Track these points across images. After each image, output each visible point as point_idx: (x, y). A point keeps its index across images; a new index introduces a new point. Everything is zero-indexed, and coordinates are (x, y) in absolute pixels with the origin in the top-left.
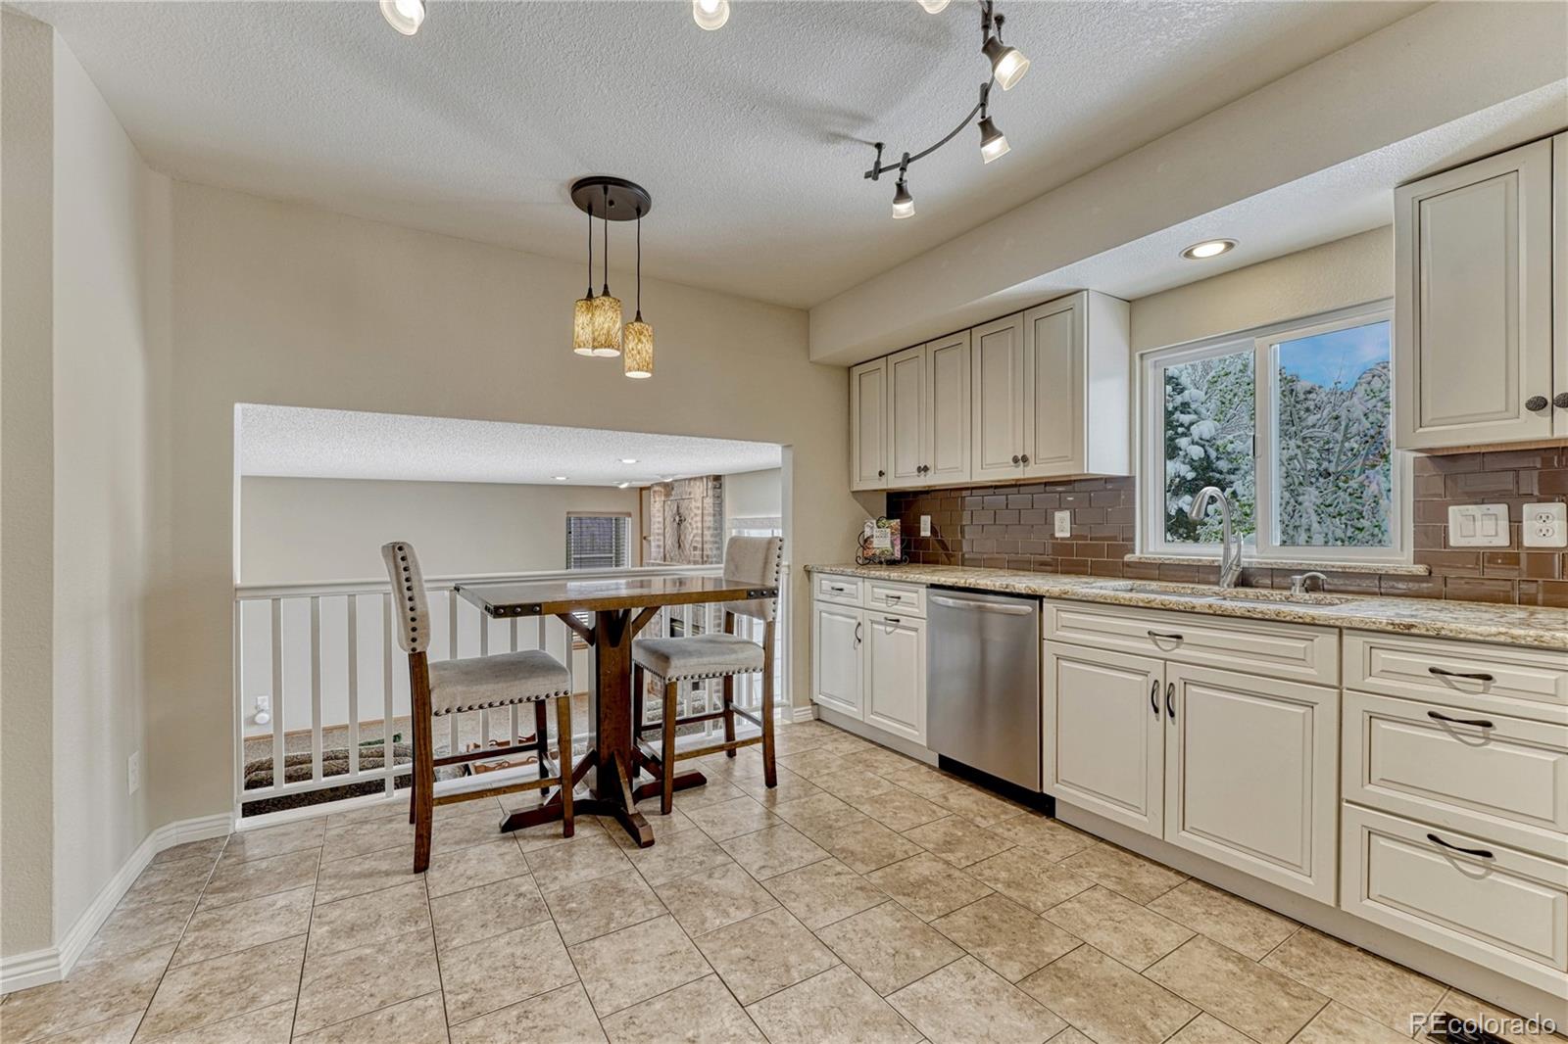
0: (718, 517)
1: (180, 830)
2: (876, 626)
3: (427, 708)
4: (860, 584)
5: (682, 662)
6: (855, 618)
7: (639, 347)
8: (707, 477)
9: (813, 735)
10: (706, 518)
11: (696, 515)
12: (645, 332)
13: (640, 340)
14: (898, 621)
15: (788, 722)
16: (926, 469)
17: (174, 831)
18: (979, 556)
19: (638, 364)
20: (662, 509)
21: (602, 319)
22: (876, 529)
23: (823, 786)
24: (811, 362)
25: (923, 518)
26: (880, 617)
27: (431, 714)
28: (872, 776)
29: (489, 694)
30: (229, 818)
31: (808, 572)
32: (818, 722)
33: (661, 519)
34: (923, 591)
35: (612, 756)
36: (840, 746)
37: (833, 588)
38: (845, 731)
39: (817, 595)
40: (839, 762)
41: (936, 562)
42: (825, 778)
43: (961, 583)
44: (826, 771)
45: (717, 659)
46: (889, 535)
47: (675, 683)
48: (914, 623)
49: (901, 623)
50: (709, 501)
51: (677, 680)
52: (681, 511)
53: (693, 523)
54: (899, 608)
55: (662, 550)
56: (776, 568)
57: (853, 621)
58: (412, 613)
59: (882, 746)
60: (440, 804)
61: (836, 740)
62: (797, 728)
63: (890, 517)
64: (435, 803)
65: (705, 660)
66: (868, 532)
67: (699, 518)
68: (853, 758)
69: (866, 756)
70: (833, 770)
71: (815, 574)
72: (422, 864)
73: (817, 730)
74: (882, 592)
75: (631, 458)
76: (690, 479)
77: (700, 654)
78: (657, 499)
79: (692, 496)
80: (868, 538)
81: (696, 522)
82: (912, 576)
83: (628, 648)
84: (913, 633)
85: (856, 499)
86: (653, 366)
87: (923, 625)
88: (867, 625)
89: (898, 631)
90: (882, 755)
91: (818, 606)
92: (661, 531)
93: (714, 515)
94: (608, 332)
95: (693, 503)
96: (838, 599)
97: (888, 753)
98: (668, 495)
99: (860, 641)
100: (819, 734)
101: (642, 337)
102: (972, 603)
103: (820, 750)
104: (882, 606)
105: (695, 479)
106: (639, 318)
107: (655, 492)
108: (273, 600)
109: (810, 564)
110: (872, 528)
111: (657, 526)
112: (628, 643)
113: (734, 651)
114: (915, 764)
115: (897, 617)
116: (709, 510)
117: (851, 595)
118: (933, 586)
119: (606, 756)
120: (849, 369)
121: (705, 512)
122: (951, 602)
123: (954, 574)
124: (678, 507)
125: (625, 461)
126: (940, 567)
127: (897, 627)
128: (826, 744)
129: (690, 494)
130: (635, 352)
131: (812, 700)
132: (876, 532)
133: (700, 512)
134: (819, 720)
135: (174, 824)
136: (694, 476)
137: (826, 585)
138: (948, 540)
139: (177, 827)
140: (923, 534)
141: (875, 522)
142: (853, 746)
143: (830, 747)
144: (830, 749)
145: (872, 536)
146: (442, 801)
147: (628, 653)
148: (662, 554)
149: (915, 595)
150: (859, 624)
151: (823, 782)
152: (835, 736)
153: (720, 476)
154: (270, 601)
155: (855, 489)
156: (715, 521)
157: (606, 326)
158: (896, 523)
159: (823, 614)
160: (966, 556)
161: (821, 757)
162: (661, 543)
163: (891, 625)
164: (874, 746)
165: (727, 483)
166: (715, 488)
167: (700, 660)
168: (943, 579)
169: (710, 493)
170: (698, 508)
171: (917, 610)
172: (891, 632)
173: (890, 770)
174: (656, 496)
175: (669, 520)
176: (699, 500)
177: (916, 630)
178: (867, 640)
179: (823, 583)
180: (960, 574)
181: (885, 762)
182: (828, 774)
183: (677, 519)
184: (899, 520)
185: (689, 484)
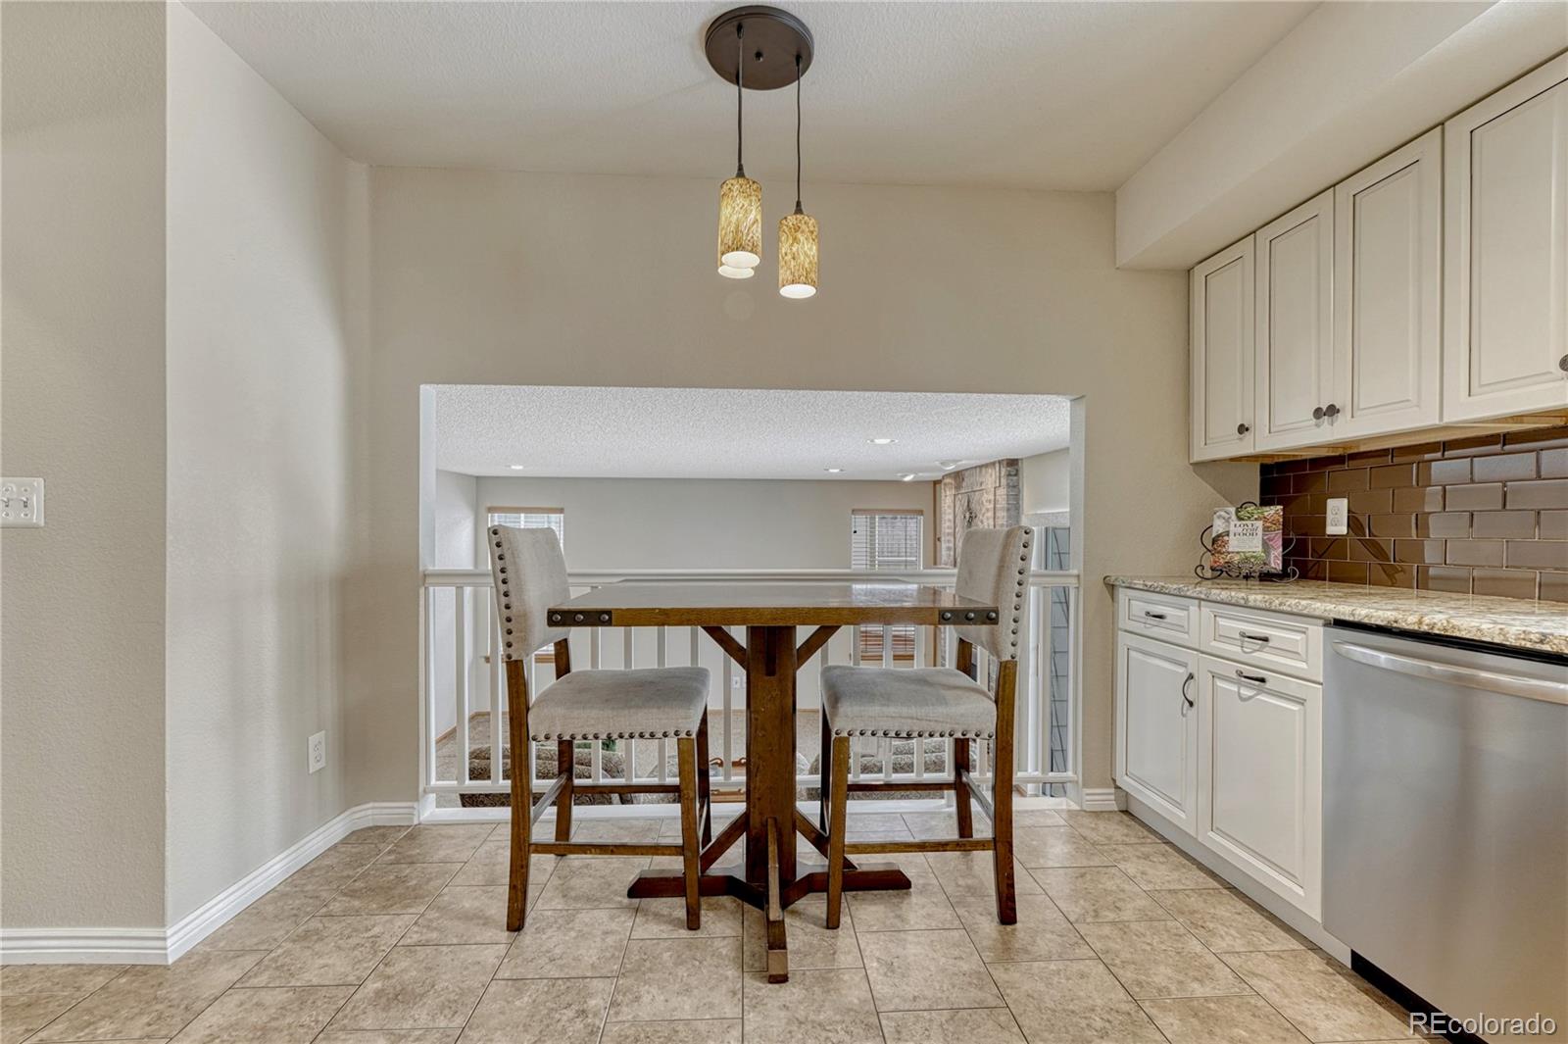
0: (1013, 513)
1: (376, 811)
2: (1219, 683)
3: (524, 730)
4: (1194, 609)
5: (856, 709)
6: (1185, 665)
7: (794, 249)
8: (1000, 462)
9: (1109, 838)
10: (998, 514)
11: (988, 510)
12: (804, 227)
13: (795, 239)
14: (1262, 680)
15: (1076, 807)
16: (1332, 410)
17: (370, 812)
18: (1462, 573)
19: (792, 274)
20: (952, 505)
21: (729, 209)
22: (1234, 520)
23: (1098, 946)
24: (1118, 268)
25: (1331, 503)
26: (1230, 670)
27: (528, 739)
28: (1198, 948)
29: (593, 722)
30: (413, 808)
31: (1111, 588)
32: (1125, 818)
33: (951, 517)
34: (1317, 631)
35: (765, 825)
36: (1150, 871)
37: (1148, 613)
38: (1168, 843)
39: (1123, 622)
40: (1142, 902)
41: (1361, 581)
42: (1106, 930)
43: (1409, 622)
44: (1111, 916)
45: (913, 711)
46: (1260, 532)
47: (847, 740)
48: (1293, 687)
49: (1267, 685)
50: (1002, 492)
51: (850, 735)
52: (973, 506)
53: (985, 520)
54: (1265, 657)
55: (952, 553)
56: (1018, 577)
57: (1181, 670)
58: (508, 611)
59: (1232, 889)
60: (537, 851)
61: (1146, 857)
62: (1086, 821)
63: (1265, 502)
64: (532, 848)
65: (892, 710)
66: (1219, 527)
67: (990, 514)
68: (1169, 900)
69: (1194, 902)
70: (1127, 915)
71: (1121, 589)
72: (516, 922)
73: (1117, 830)
74: (1233, 626)
75: (884, 436)
76: (981, 467)
77: (888, 699)
78: (948, 493)
79: (983, 487)
80: (1219, 536)
81: (988, 519)
82: (1294, 602)
83: (791, 679)
84: (1295, 707)
85: (1201, 476)
86: (821, 275)
87: (1315, 695)
88: (1203, 679)
89: (1263, 697)
90: (1228, 908)
91: (1124, 640)
92: (951, 531)
93: (1008, 510)
94: (737, 227)
95: (985, 495)
96: (1156, 632)
97: (1241, 906)
98: (958, 487)
99: (1191, 704)
100: (1120, 838)
101: (799, 235)
102: (1435, 667)
103: (1113, 870)
104: (1233, 650)
105: (986, 466)
106: (799, 210)
107: (945, 484)
108: (457, 587)
109: (1113, 575)
110: (1227, 521)
111: (948, 524)
112: (791, 672)
113: (943, 701)
114: (1295, 945)
115: (1262, 673)
116: (1002, 503)
117: (1179, 628)
118: (1340, 623)
119: (758, 825)
120: (1189, 271)
121: (997, 506)
122: (1383, 658)
123: (1397, 603)
124: (969, 502)
125: (877, 441)
126: (1367, 589)
127: (1260, 691)
128: (1125, 859)
129: (981, 484)
130: (789, 257)
131: (1114, 781)
132: (1235, 526)
133: (992, 506)
134: (1126, 812)
135: (371, 805)
136: (983, 462)
137: (1139, 607)
138: (1387, 540)
139: (373, 808)
140: (1331, 530)
141: (1232, 510)
142: (1176, 875)
143: (1131, 868)
144: (1131, 871)
145: (1227, 534)
146: (539, 849)
147: (790, 685)
148: (952, 558)
149: (1298, 637)
150: (1191, 677)
151: (1100, 938)
152: (1146, 849)
153: (1017, 460)
154: (454, 588)
155: (1196, 458)
156: (1009, 517)
157: (734, 219)
158: (1274, 511)
159: (1133, 654)
160: (1432, 572)
161: (1110, 885)
162: (952, 545)
163: (1251, 688)
164: (1216, 885)
165: (1026, 470)
166: (1009, 475)
167: (885, 709)
168: (1364, 612)
169: (1004, 481)
170: (990, 501)
171: (1304, 665)
172: (1250, 698)
173: (1239, 945)
174: (947, 489)
175: (959, 517)
176: (991, 489)
177: (1301, 702)
178: (1204, 702)
179: (1132, 606)
180: (1413, 604)
181: (1231, 925)
182: (1113, 923)
183: (968, 515)
184: (1280, 507)
185: (981, 472)
